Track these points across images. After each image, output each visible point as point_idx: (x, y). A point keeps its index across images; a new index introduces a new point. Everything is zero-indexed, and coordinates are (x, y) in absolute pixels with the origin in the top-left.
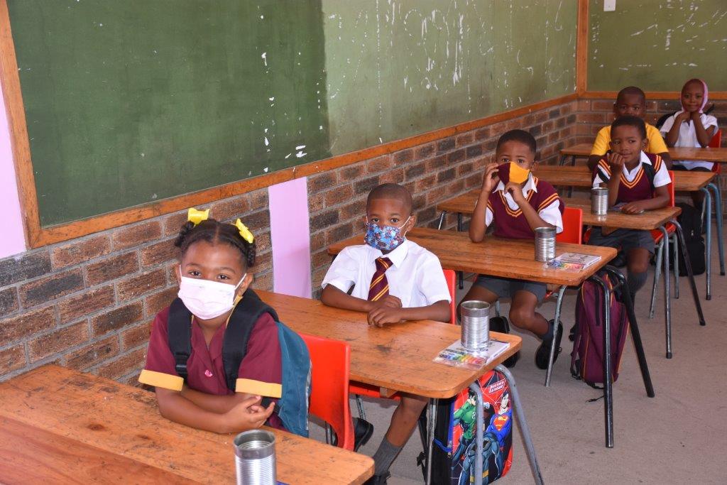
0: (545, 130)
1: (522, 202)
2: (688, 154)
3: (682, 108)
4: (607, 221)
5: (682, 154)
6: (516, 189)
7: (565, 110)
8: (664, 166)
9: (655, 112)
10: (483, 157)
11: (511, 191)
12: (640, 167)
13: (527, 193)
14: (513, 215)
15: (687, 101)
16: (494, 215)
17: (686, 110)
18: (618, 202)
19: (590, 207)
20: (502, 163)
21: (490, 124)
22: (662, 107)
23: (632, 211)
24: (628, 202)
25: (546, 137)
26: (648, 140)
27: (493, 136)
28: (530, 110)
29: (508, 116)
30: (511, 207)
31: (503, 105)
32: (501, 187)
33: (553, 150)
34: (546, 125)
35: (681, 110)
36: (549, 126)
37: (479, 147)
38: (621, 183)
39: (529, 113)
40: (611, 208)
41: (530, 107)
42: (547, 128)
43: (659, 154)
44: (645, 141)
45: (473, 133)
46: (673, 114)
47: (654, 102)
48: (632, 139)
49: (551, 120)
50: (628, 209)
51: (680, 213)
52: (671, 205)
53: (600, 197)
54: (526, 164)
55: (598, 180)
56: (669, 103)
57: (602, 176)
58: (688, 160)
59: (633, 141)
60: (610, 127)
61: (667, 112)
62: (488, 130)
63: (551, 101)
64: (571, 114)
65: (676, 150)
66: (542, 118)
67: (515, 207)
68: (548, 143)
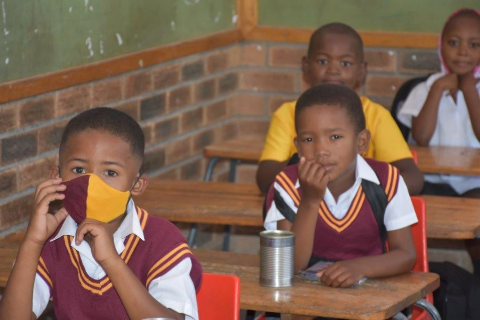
0: (173, 105)
1: (112, 262)
2: (458, 163)
3: (443, 67)
4: (292, 302)
5: (444, 161)
6: (100, 234)
7: (216, 65)
8: (403, 187)
9: (392, 73)
10: (38, 160)
11: (89, 238)
12: (356, 189)
13: (125, 243)
14: (95, 291)
15: (453, 53)
16: (53, 292)
17: (450, 71)
18: (313, 260)
19: (258, 270)
20: (71, 177)
21: (54, 90)
22: (407, 64)
23: (341, 280)
24: (335, 260)
25: (175, 120)
26: (368, 133)
27: (60, 117)
28: (141, 63)
29: (92, 74)
30: (89, 272)
31: (83, 50)
32: (70, 228)
33: (192, 144)
34: (174, 95)
35: (439, 70)
36: (181, 96)
37: (31, 138)
38: (319, 218)
39: (138, 68)
40: (299, 273)
41: (140, 56)
42: (178, 101)
43: (394, 164)
44: (363, 135)
45: (17, 107)
46: (424, 79)
47: (391, 53)
48: (336, 133)
49: (185, 84)
50: (333, 277)
51: (438, 285)
52: (422, 269)
53: (277, 250)
54: (123, 179)
55: (274, 214)
56: (418, 55)
57: (282, 206)
58: (457, 173)
59: (338, 137)
60: (293, 105)
61: (417, 73)
62: (50, 102)
63: (186, 44)
64: (227, 72)
65: (434, 152)
66: (168, 79)
67: (100, 274)
68: (180, 131)
